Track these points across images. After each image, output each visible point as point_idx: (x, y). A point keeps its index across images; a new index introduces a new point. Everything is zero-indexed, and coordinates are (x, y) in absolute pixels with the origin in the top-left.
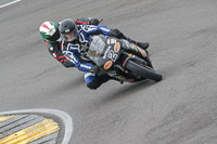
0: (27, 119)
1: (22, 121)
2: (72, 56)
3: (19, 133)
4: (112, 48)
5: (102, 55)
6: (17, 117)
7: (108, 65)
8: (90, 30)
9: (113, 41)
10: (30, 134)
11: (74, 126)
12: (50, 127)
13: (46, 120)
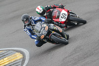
0: (8, 53)
1: (6, 54)
2: (28, 32)
3: (5, 59)
4: (44, 29)
5: (40, 32)
6: (4, 52)
7: (42, 37)
8: (36, 19)
9: (45, 25)
10: (10, 59)
11: (30, 56)
12: (19, 56)
13: (17, 53)
